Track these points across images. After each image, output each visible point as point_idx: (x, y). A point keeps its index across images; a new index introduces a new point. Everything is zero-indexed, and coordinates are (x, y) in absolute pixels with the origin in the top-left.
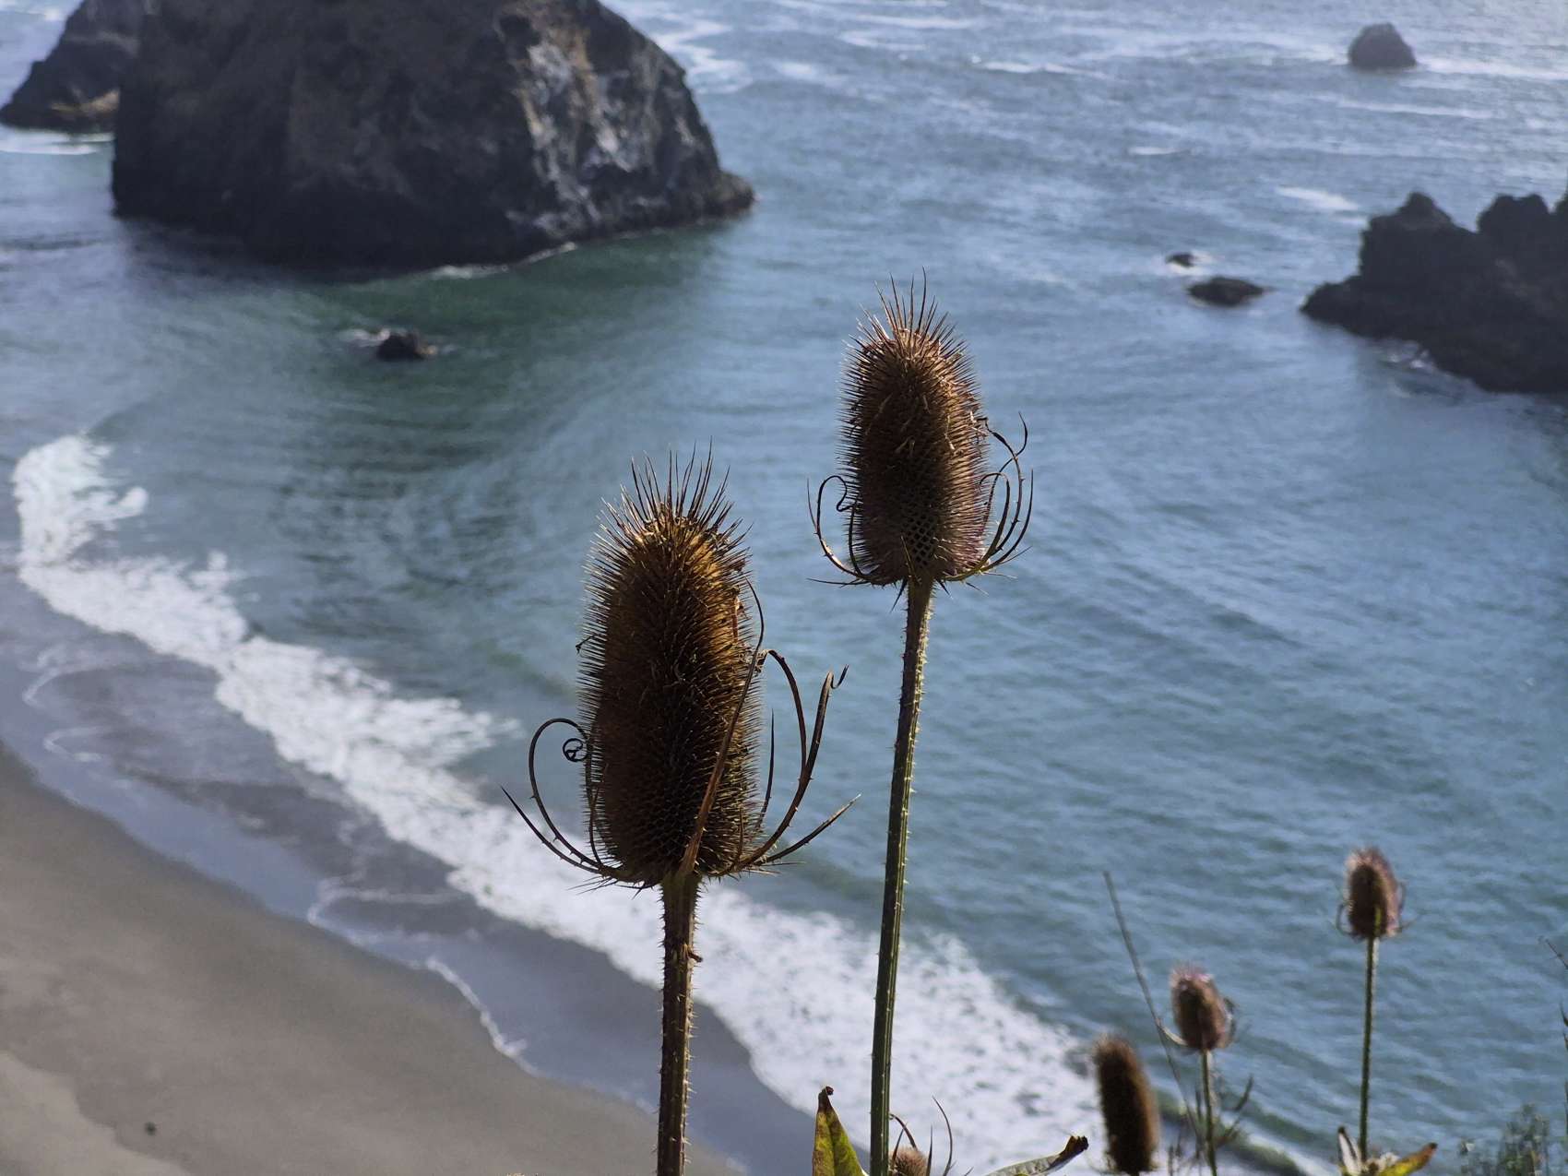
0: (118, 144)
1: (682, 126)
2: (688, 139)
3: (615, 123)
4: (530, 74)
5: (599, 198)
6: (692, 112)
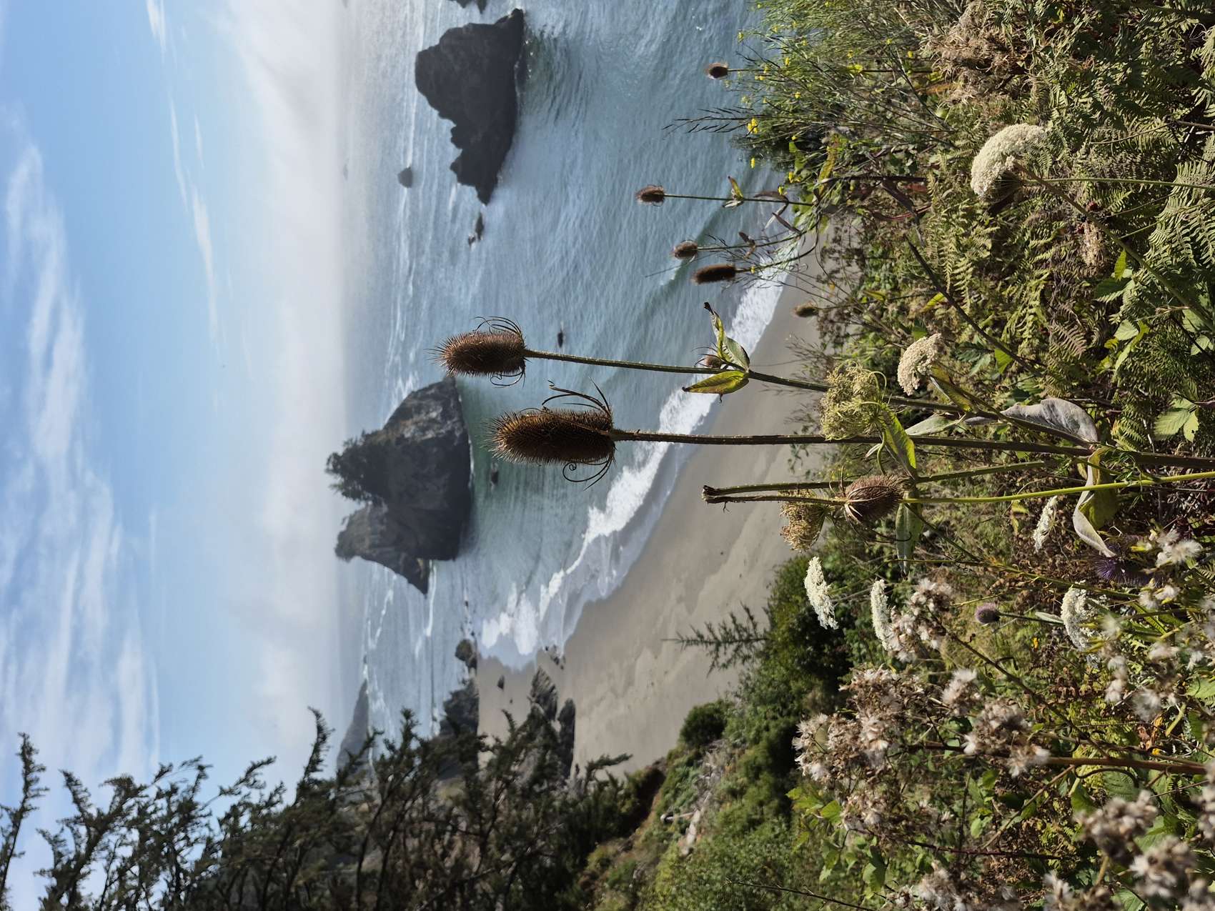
0: (433, 559)
1: (429, 393)
2: (433, 391)
3: (428, 413)
4: (413, 437)
5: (451, 418)
6: (425, 389)
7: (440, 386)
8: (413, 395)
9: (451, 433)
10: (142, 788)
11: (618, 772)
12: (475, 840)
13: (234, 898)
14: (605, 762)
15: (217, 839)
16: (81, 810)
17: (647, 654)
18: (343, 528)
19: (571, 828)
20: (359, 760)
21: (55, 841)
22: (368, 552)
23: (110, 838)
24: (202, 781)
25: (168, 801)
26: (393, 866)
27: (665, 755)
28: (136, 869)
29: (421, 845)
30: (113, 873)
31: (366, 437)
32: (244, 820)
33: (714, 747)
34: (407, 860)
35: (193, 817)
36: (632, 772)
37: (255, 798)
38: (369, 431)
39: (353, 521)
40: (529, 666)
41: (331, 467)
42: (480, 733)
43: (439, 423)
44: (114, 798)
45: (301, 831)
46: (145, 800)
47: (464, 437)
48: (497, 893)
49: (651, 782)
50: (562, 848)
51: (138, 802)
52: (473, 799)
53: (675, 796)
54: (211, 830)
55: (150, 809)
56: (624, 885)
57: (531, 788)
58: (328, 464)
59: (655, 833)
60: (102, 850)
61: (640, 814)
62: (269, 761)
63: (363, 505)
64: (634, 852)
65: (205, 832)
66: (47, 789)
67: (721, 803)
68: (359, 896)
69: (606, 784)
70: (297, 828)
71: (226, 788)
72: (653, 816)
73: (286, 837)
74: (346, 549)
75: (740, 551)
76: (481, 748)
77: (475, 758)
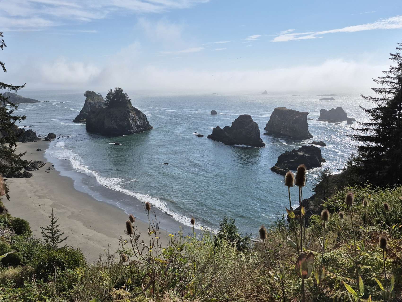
0: (86, 124)
3: (139, 121)
4: (130, 116)
5: (137, 128)
6: (147, 120)
7: (148, 124)
8: (144, 116)
9: (132, 128)
14: (6, 190)
17: (51, 202)
18: (97, 93)
22: (88, 102)
27: (9, 213)
31: (129, 101)
33: (12, 231)
38: (131, 102)
39: (99, 96)
40: (46, 160)
41: (118, 89)
42: (17, 143)
43: (135, 125)
47: (130, 134)
58: (119, 88)
63: (105, 100)
74: (89, 94)
75: (92, 233)
76: (11, 144)
77: (7, 143)
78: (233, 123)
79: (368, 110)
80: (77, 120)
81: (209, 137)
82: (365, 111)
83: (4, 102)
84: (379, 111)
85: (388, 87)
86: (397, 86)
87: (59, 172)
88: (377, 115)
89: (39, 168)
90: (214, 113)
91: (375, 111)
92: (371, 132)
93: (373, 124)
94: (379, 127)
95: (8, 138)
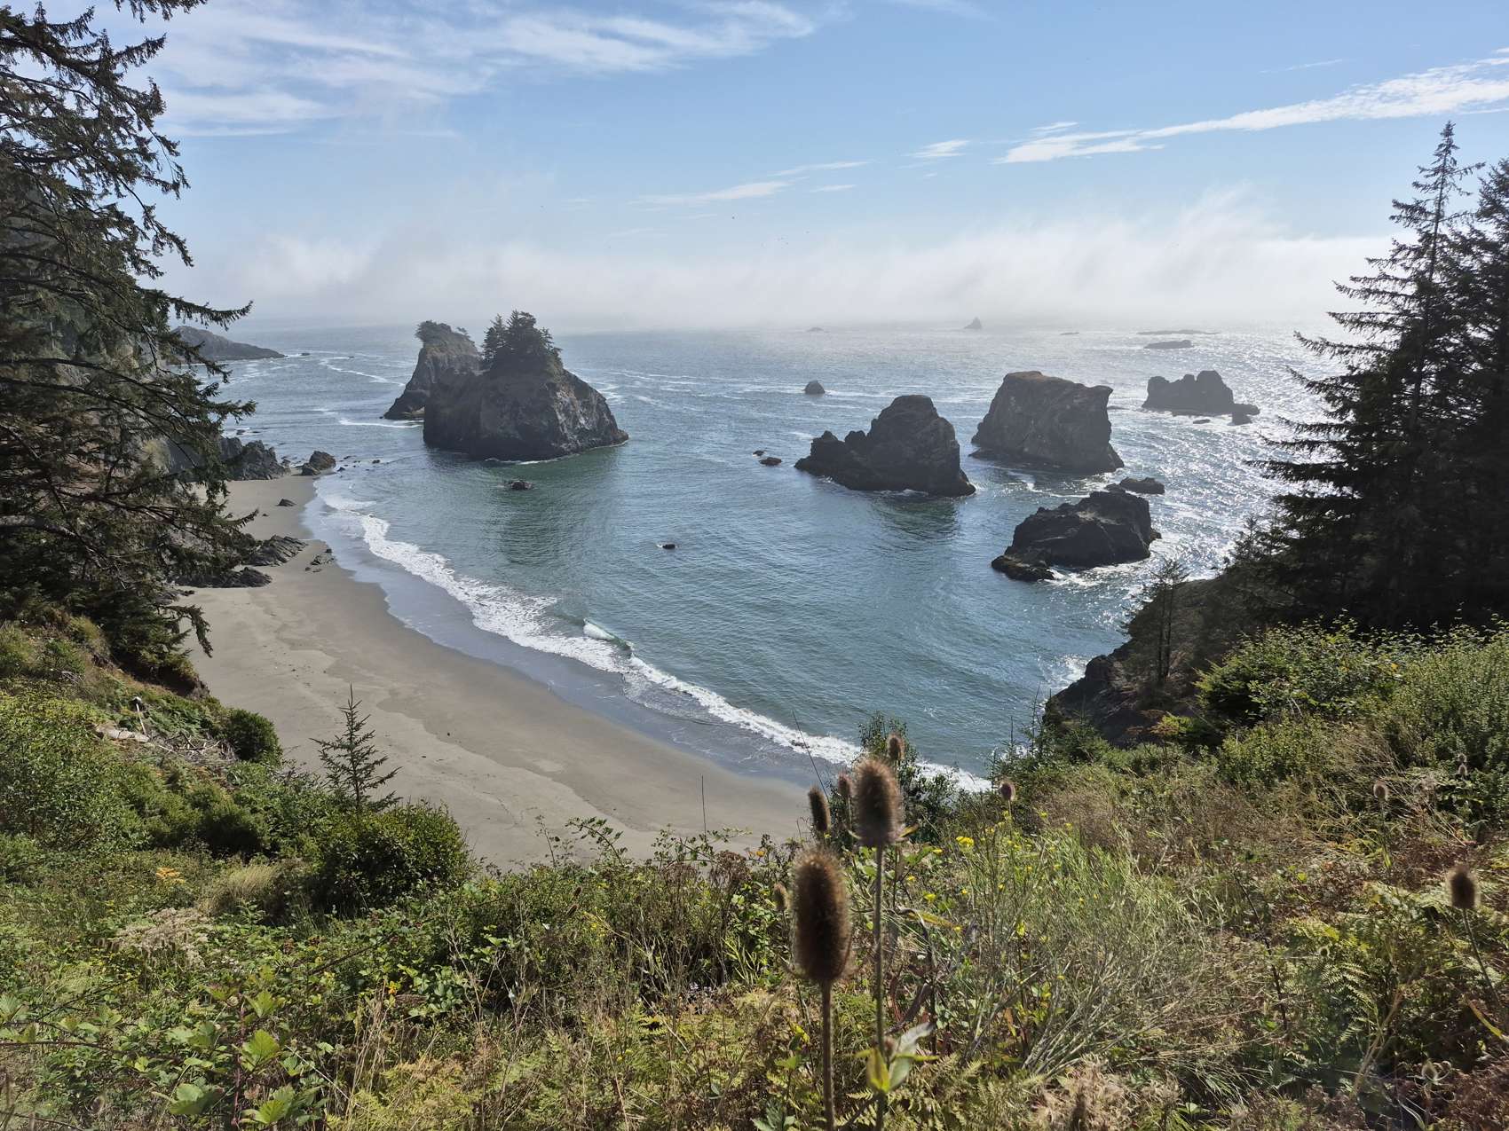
0: (425, 424)
1: (605, 416)
2: (607, 420)
3: (584, 415)
4: (557, 401)
5: (580, 439)
6: (608, 412)
7: (613, 426)
8: (601, 399)
9: (565, 439)
10: (149, 124)
11: (191, 641)
12: (100, 489)
13: (19, 222)
14: (201, 627)
15: (90, 202)
16: (119, 55)
17: (329, 661)
18: (454, 330)
19: (120, 595)
20: (192, 357)
21: (79, 26)
22: (429, 356)
23: (86, 87)
24: (160, 187)
25: (135, 151)
26: (65, 398)
27: (213, 695)
28: (49, 113)
29: (92, 428)
30: (43, 88)
31: (555, 352)
32: (115, 232)
33: (226, 750)
34: (72, 414)
35: (116, 177)
36: (191, 659)
37: (141, 244)
38: (560, 355)
39: (462, 338)
40: (308, 533)
41: (520, 317)
42: (231, 485)
43: (574, 426)
44: (137, 92)
45: (105, 296)
46: (135, 126)
47: (561, 453)
48: (36, 515)
49: (179, 680)
50: (94, 585)
51: (132, 117)
52: (150, 483)
53: (164, 710)
54: (101, 196)
55: (124, 131)
56: (53, 660)
57: (165, 547)
58: (523, 314)
59: (118, 691)
60: (71, 77)
61: (140, 671)
62: (187, 260)
63: (481, 350)
64: (94, 668)
65: (99, 190)
66: (142, 20)
67: (160, 765)
68: (26, 360)
69: (176, 630)
70: (108, 291)
71: (153, 213)
72: (140, 686)
73: (96, 279)
74: (431, 332)
75: (453, 753)
76: (211, 489)
77: (199, 482)
78: (874, 422)
79: (1314, 383)
80: (395, 413)
81: (801, 466)
82: (1308, 385)
83: (189, 360)
84: (1351, 386)
85: (1383, 309)
86: (1413, 304)
87: (351, 573)
88: (1343, 398)
89: (287, 558)
90: (814, 390)
91: (1337, 387)
92: (1322, 451)
93: (1332, 425)
94: (1348, 437)
95: (204, 469)
